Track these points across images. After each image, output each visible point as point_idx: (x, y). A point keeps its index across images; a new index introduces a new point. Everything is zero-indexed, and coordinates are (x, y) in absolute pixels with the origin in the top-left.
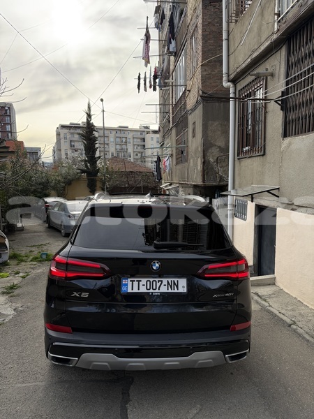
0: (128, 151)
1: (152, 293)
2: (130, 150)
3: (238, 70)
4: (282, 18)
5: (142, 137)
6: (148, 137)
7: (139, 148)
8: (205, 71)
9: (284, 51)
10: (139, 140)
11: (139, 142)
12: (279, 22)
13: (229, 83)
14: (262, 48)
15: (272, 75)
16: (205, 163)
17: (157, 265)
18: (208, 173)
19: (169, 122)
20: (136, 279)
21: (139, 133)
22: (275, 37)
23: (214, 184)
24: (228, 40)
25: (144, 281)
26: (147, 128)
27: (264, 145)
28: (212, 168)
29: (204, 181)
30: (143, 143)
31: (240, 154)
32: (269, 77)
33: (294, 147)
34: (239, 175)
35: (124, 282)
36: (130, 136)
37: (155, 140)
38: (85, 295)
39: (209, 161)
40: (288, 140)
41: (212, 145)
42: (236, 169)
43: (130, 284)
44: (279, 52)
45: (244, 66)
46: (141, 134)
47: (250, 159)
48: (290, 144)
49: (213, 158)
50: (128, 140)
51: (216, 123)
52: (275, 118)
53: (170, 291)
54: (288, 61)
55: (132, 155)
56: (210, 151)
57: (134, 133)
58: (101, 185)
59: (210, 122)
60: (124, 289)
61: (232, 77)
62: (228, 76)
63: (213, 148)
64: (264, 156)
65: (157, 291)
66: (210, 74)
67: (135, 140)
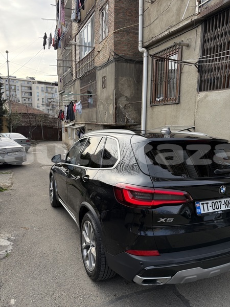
0: (17, 97)
1: (217, 212)
2: (19, 95)
3: (153, 40)
4: (203, 5)
5: (29, 85)
6: (34, 86)
7: (27, 94)
8: (117, 37)
9: (199, 30)
10: (27, 88)
11: (26, 89)
12: (200, 7)
13: (144, 49)
14: (181, 25)
15: (188, 46)
16: (117, 108)
17: (224, 189)
18: (118, 116)
19: (72, 74)
20: (205, 202)
21: (26, 83)
22: (195, 18)
23: (123, 124)
24: (143, 15)
25: (210, 202)
26: (33, 79)
27: (179, 97)
28: (122, 113)
29: (116, 122)
30: (30, 91)
31: (153, 102)
32: (184, 47)
33: (209, 98)
34: (152, 118)
35: (197, 205)
36: (18, 84)
37: (40, 89)
38: (171, 220)
39: (119, 107)
40: (203, 94)
41: (121, 95)
42: (148, 114)
43: (201, 206)
44: (196, 29)
45: (160, 36)
46: (28, 83)
47: (163, 107)
48: (206, 96)
49: (122, 105)
50: (17, 88)
51: (124, 79)
52: (191, 77)
53: (227, 208)
54: (204, 37)
55: (20, 100)
56: (120, 99)
57: (22, 82)
58: (7, 125)
59: (120, 77)
60: (198, 211)
61: (147, 44)
62: (143, 43)
63: (122, 97)
64: (179, 105)
65: (219, 210)
66: (120, 40)
67: (23, 88)
